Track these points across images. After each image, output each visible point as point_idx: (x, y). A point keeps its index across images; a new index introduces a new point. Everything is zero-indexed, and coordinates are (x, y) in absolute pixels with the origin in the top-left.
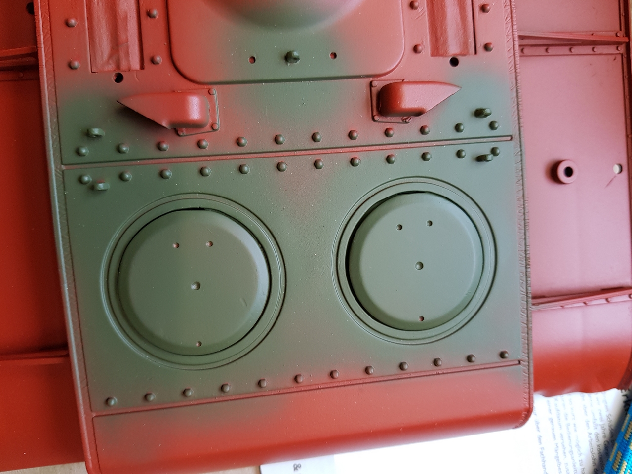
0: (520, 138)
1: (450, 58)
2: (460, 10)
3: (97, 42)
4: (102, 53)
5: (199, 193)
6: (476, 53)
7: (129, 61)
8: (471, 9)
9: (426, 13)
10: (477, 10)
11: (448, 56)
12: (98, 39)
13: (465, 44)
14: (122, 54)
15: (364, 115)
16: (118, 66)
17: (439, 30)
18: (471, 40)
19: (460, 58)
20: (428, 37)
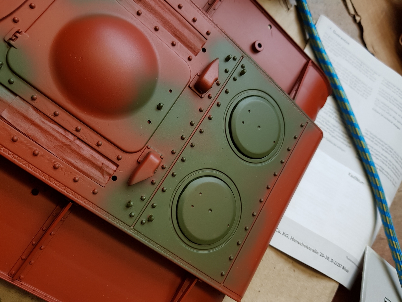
0: (245, 54)
1: (201, 50)
2: (188, 29)
3: (93, 175)
4: (99, 177)
5: (179, 183)
6: (207, 40)
7: (111, 169)
8: (190, 25)
9: (179, 43)
10: (192, 23)
11: (200, 50)
12: (91, 174)
13: (201, 40)
14: (106, 169)
15: (198, 99)
16: (110, 175)
17: (189, 44)
18: (201, 37)
19: (204, 47)
20: (189, 51)
